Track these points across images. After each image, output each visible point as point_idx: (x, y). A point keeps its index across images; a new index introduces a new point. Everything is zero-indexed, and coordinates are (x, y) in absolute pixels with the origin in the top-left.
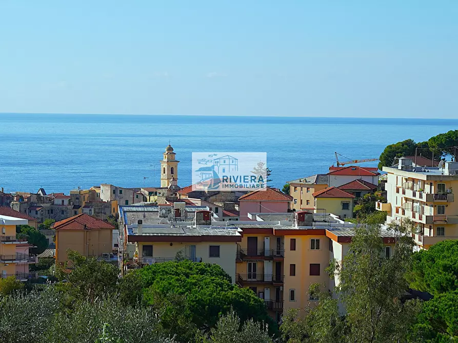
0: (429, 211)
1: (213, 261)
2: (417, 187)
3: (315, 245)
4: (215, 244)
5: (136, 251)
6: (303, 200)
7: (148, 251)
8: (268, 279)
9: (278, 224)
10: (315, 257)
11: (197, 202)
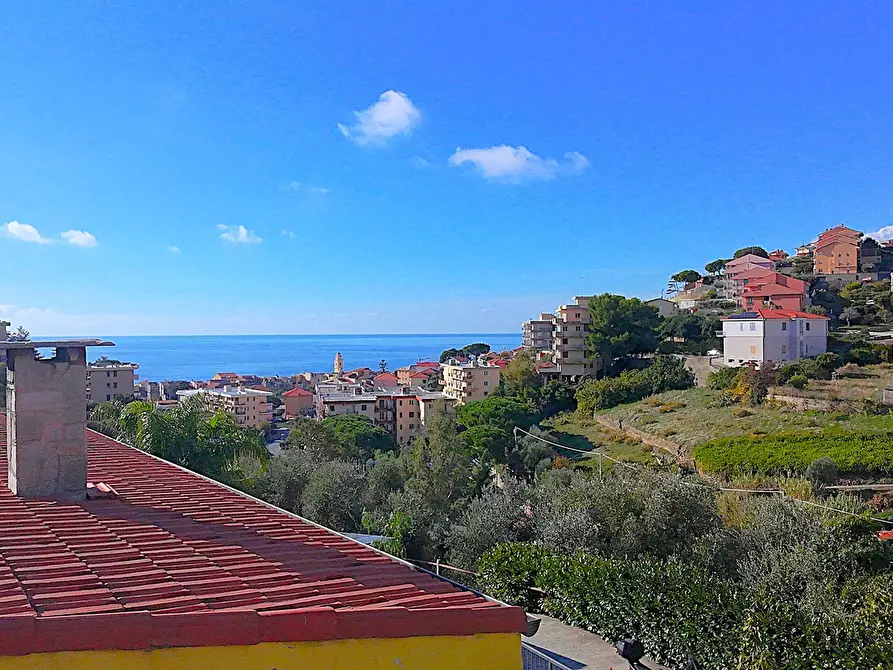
0: (464, 385)
1: (364, 413)
2: (459, 373)
3: (411, 403)
4: (364, 404)
5: (327, 408)
6: (405, 379)
7: (332, 409)
8: (389, 419)
9: (394, 394)
10: (412, 409)
11: (353, 380)
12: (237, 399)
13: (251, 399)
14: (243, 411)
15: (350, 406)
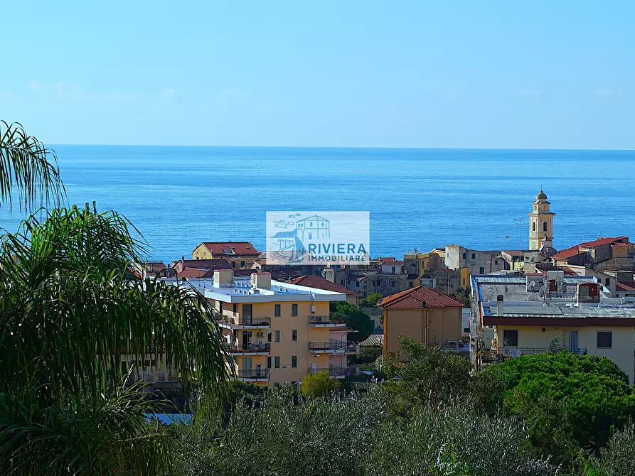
4: (605, 330)
5: (495, 338)
7: (511, 338)
11: (580, 270)
12: (247, 309)
13: (286, 310)
14: (264, 341)
15: (553, 335)
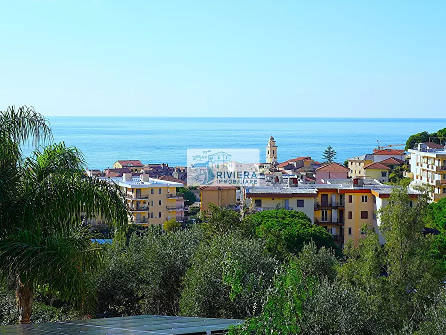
0: (438, 177)
1: (300, 210)
2: (430, 162)
3: (364, 199)
4: (301, 199)
5: (251, 203)
6: (357, 170)
7: (258, 203)
8: (334, 221)
9: (341, 186)
10: (365, 207)
11: (290, 172)
12: (139, 190)
13: (156, 191)
14: (146, 205)
15: (277, 201)
